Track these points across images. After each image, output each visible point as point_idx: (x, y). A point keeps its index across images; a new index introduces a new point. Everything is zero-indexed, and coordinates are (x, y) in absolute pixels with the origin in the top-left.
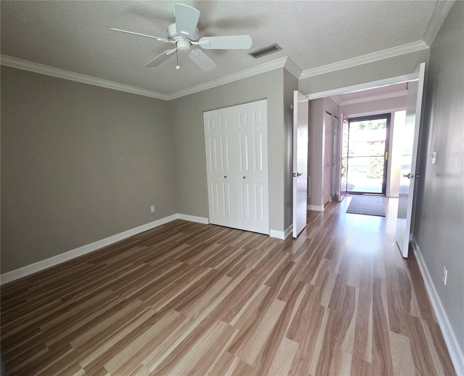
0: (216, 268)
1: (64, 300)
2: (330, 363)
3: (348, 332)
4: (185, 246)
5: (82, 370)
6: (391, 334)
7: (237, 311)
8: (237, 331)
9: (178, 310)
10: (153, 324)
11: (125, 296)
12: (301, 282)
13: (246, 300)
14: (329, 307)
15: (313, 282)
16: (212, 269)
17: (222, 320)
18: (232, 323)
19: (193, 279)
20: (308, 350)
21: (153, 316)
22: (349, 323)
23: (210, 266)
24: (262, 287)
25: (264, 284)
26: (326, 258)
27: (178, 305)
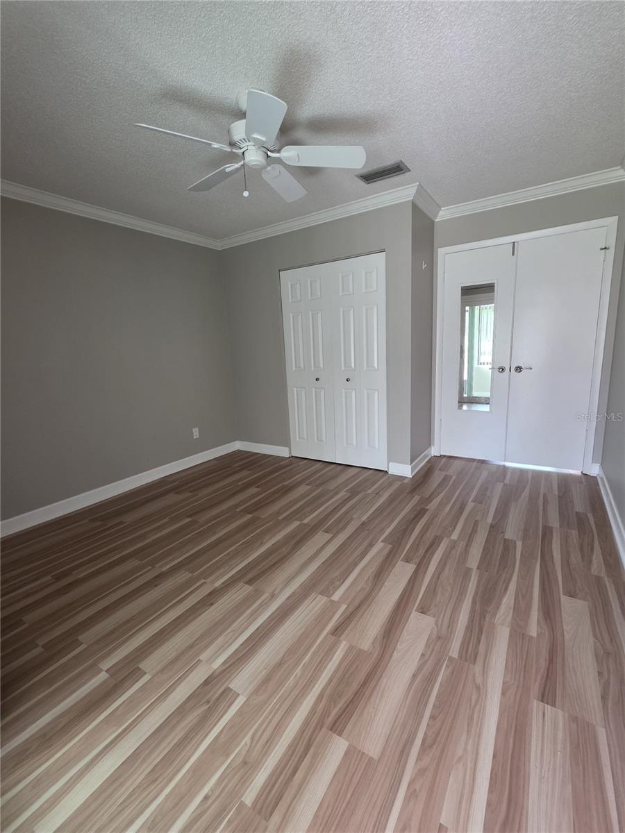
0: (306, 521)
1: (58, 578)
2: (479, 641)
3: (505, 600)
4: (253, 490)
5: (104, 673)
6: (564, 599)
7: (342, 581)
8: (344, 607)
9: (249, 582)
10: (212, 604)
11: (162, 566)
12: (438, 536)
13: (356, 565)
14: (478, 568)
15: (455, 536)
16: (299, 523)
17: (320, 594)
18: (336, 597)
19: (270, 538)
20: (449, 627)
21: (210, 594)
22: (506, 589)
23: (297, 520)
24: (379, 545)
25: (382, 541)
26: (474, 502)
27: (250, 576)
